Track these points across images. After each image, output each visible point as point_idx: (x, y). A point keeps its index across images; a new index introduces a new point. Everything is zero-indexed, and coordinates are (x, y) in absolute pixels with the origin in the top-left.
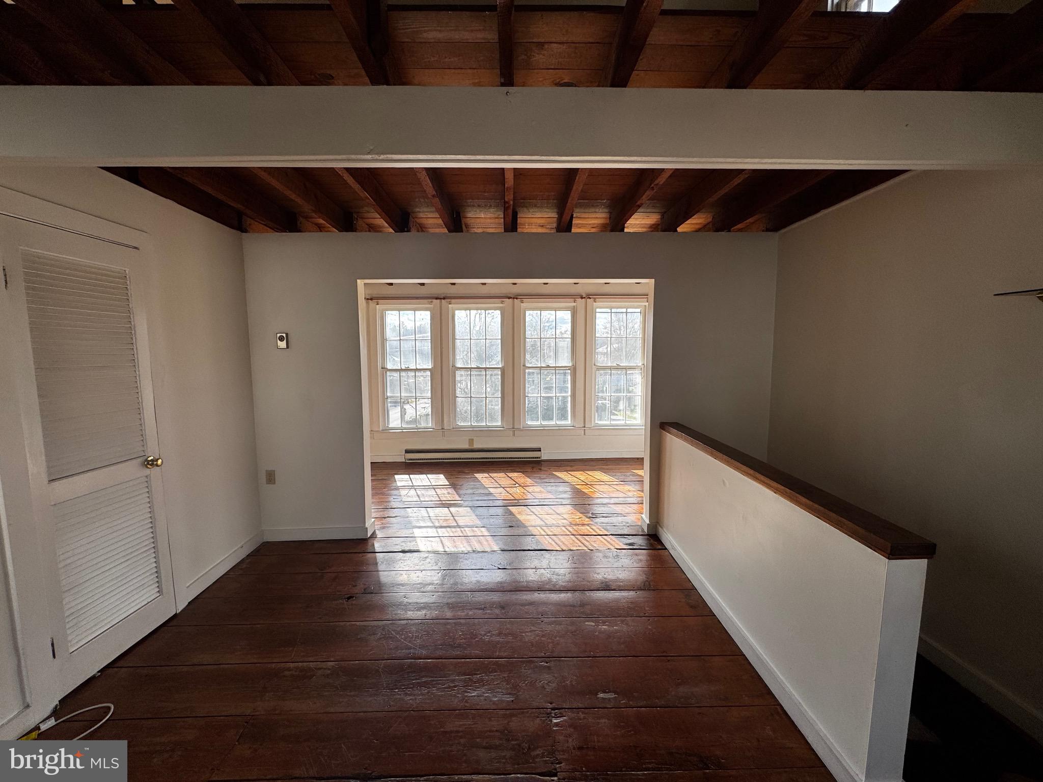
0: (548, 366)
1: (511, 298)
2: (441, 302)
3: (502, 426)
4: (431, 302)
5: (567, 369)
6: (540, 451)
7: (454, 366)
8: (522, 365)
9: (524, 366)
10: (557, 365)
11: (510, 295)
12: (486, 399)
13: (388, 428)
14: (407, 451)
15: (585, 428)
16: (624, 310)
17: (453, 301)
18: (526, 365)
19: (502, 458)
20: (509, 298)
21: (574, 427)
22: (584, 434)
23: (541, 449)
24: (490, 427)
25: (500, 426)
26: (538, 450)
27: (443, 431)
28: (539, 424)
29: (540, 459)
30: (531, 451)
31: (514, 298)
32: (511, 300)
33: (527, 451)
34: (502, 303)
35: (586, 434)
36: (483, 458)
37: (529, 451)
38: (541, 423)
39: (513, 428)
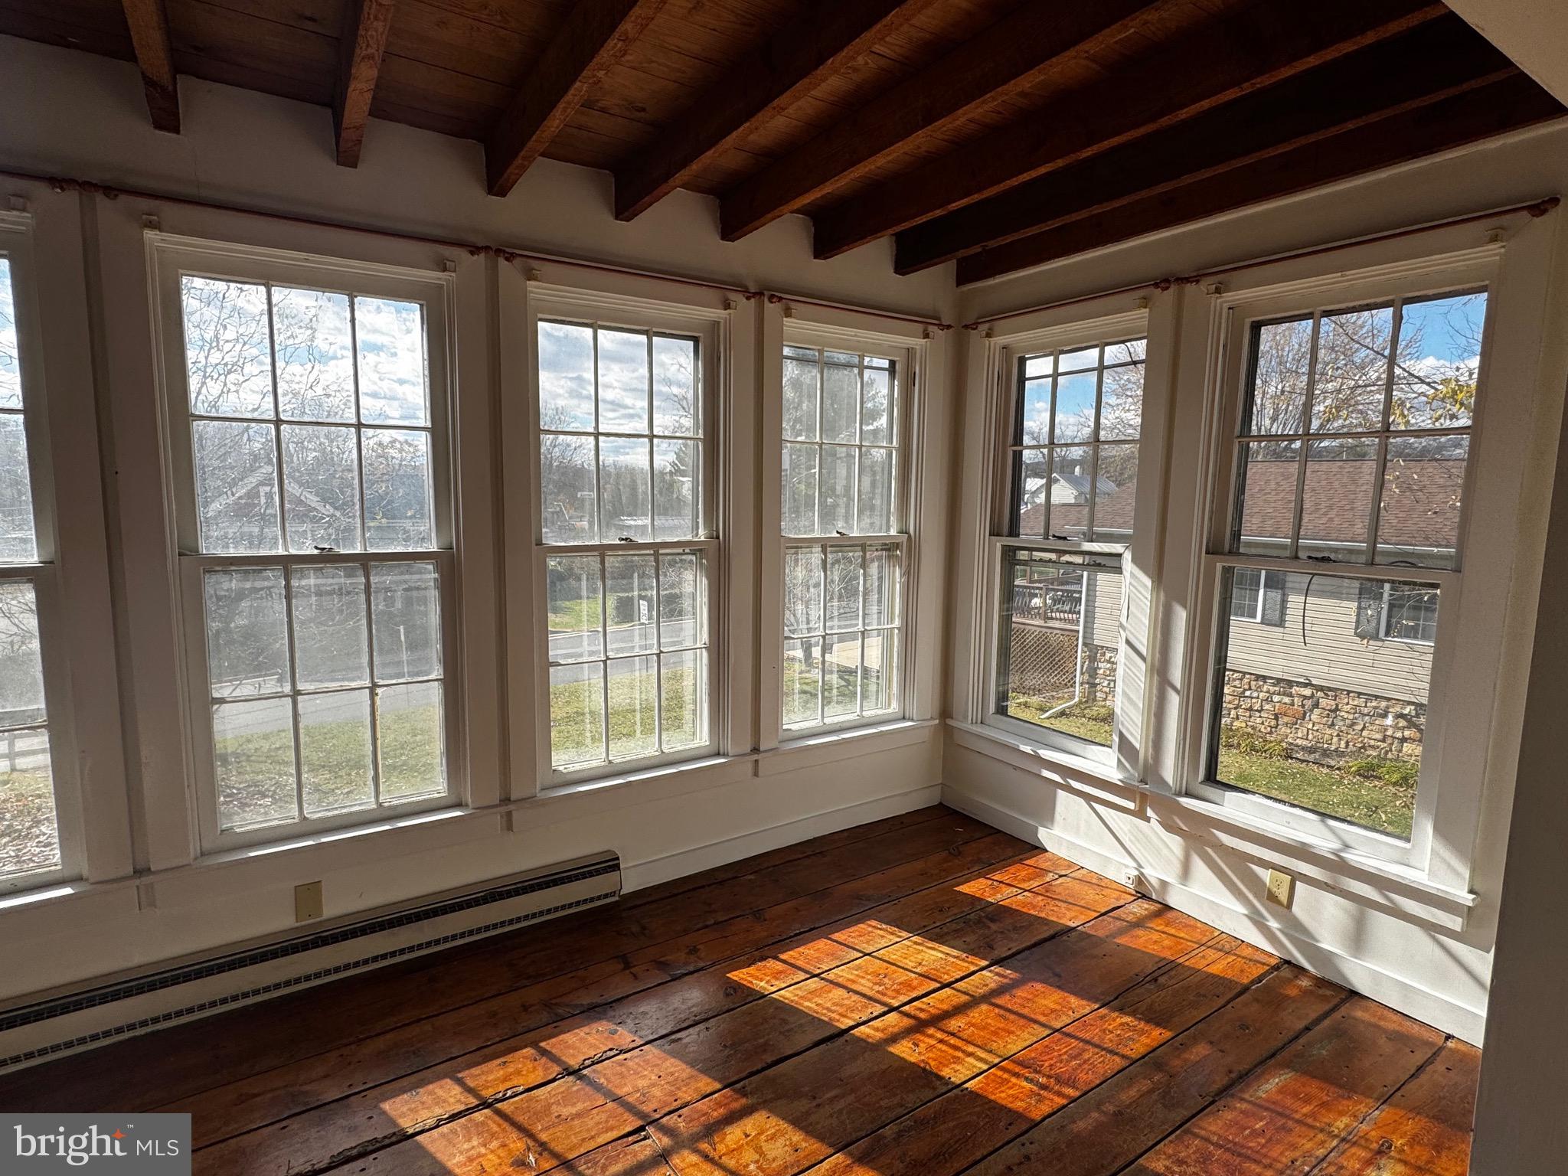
0: (629, 544)
1: (487, 248)
2: (88, 208)
4: (24, 196)
6: (616, 867)
7: (187, 551)
8: (534, 542)
9: (540, 542)
10: (662, 540)
15: (758, 757)
17: (170, 211)
18: (547, 541)
19: (462, 935)
20: (475, 250)
21: (724, 755)
22: (756, 774)
23: (618, 858)
24: (400, 811)
25: (443, 803)
26: (610, 864)
27: (146, 880)
28: (603, 764)
29: (616, 898)
30: (584, 876)
31: (499, 252)
32: (481, 258)
33: (570, 879)
34: (445, 270)
35: (760, 774)
36: (375, 959)
37: (577, 878)
38: (610, 762)
39: (506, 800)
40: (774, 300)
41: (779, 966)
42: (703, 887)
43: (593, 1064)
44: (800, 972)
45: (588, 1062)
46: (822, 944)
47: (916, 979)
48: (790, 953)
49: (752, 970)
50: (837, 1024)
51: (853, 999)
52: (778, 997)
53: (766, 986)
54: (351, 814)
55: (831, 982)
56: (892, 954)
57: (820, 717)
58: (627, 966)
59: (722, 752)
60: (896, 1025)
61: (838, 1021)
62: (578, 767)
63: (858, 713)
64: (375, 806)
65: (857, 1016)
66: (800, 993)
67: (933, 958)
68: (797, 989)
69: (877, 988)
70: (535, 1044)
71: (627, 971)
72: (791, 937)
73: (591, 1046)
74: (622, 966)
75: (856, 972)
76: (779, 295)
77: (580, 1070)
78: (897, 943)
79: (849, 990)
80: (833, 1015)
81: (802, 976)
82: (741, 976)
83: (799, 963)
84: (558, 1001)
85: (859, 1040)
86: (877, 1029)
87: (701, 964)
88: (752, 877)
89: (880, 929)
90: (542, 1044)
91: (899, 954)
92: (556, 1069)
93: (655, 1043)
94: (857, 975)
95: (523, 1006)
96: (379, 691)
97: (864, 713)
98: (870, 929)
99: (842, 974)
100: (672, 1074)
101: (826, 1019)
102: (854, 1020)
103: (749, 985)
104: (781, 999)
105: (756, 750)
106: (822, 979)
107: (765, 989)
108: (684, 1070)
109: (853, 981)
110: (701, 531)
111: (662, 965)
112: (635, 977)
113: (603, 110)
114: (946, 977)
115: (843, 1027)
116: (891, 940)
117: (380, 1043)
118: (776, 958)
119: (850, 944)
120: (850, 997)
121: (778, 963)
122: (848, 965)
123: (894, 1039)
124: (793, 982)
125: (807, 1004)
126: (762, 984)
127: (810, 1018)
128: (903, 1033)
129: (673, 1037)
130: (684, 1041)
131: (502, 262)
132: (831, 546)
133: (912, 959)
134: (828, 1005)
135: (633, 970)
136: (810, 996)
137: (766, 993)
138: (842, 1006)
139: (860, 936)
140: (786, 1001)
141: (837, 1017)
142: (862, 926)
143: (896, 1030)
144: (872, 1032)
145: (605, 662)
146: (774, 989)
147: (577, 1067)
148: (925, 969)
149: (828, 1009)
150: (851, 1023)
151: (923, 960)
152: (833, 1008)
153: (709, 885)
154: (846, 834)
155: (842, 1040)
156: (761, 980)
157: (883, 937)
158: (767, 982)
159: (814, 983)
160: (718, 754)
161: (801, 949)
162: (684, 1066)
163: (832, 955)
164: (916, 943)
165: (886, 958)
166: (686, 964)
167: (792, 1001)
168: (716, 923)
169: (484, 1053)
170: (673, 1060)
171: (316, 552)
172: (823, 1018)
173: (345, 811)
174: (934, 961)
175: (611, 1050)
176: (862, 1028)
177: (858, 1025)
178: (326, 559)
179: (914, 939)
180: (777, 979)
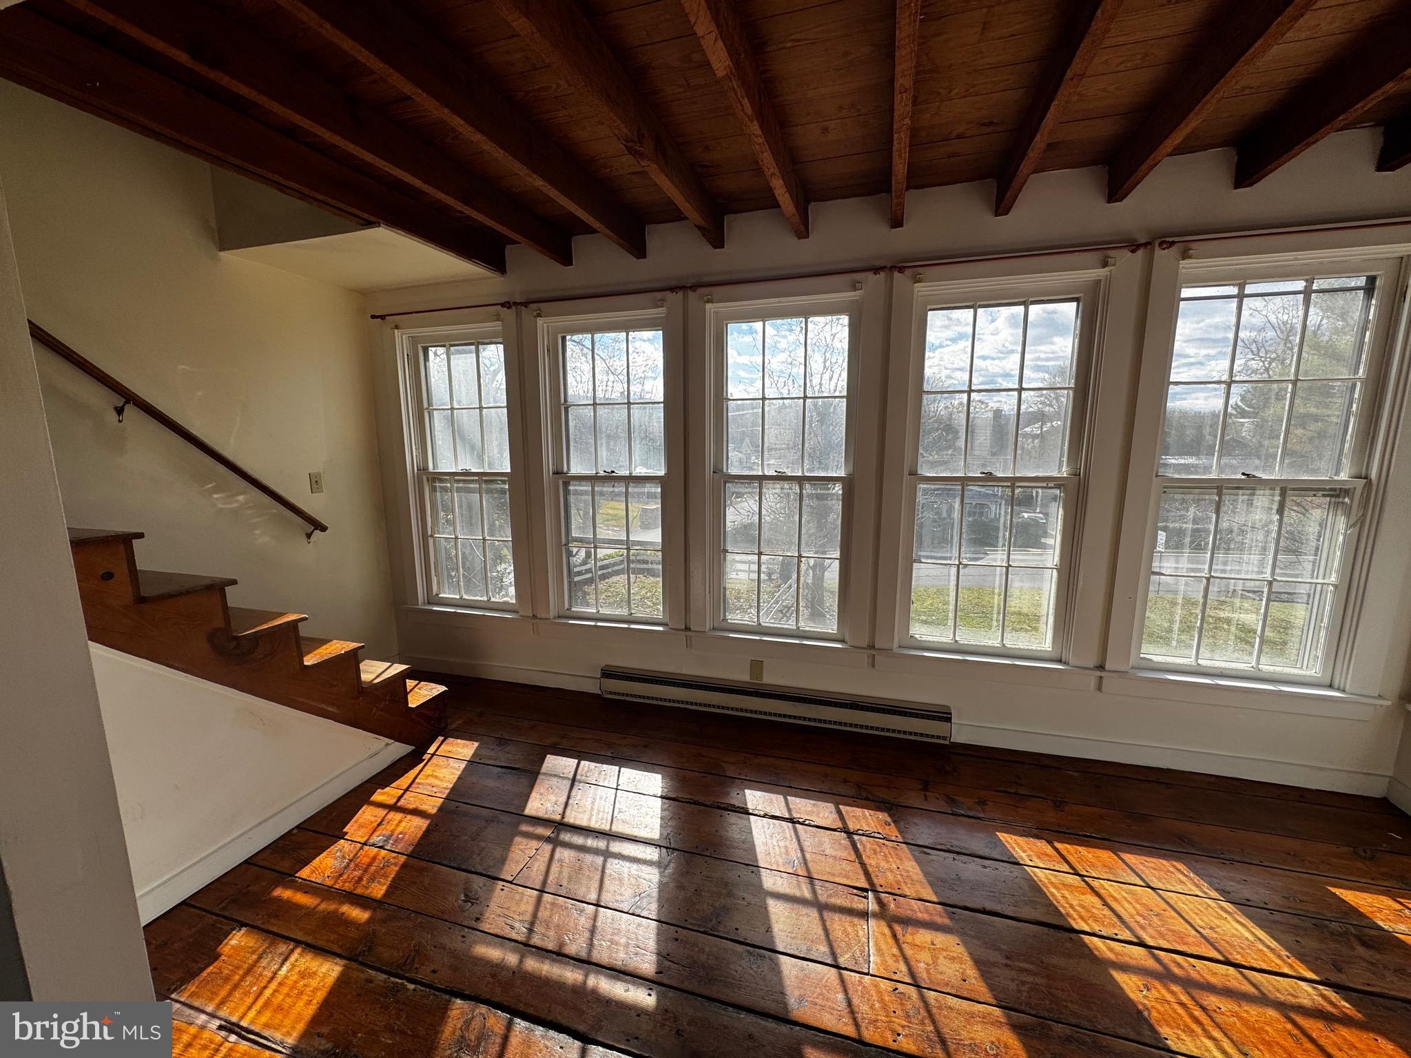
0: (989, 478)
1: (883, 268)
2: (685, 299)
3: (840, 637)
4: (662, 300)
5: (1051, 485)
6: (949, 720)
7: (718, 470)
8: (906, 472)
9: (913, 473)
10: (1018, 475)
11: (879, 263)
12: (799, 562)
13: (568, 613)
14: (608, 673)
15: (1103, 674)
16: (1300, 285)
17: (718, 291)
18: (919, 472)
19: (835, 723)
20: (876, 270)
21: (1065, 663)
22: (1099, 688)
23: (950, 714)
24: (807, 635)
25: (834, 637)
26: (945, 717)
27: (689, 633)
28: (950, 641)
29: (947, 743)
30: (923, 717)
31: (892, 268)
32: (882, 275)
33: (911, 715)
34: (855, 289)
35: (1103, 689)
36: (785, 716)
37: (917, 716)
38: (956, 641)
39: (872, 647)
40: (1165, 246)
41: (1049, 850)
42: (1023, 763)
43: (863, 835)
44: (1065, 864)
45: (860, 832)
46: (1105, 855)
47: (1195, 937)
48: (1068, 846)
49: (1021, 840)
50: (1069, 919)
51: (1103, 912)
52: (1030, 871)
53: (1025, 858)
54: (783, 628)
55: (1092, 888)
56: (1181, 903)
57: (1193, 657)
58: (925, 789)
59: (1063, 660)
60: (1136, 959)
61: (1074, 919)
62: (930, 639)
63: (1254, 664)
64: (795, 628)
65: (1097, 928)
66: (1053, 880)
67: (1235, 932)
68: (1052, 875)
69: (1139, 919)
70: (837, 805)
71: (923, 793)
72: (1078, 835)
73: (868, 825)
74: (921, 787)
75: (1125, 895)
76: (1170, 239)
77: (853, 833)
78: (1197, 896)
79: (1106, 904)
80: (1071, 912)
81: (1066, 868)
82: (1009, 839)
83: (1071, 859)
84: (866, 787)
85: (1085, 945)
86: (1111, 950)
87: (981, 815)
88: (1076, 774)
89: (1185, 875)
90: (841, 807)
91: (1191, 906)
92: (839, 824)
93: (910, 846)
94: (1124, 898)
95: (845, 779)
96: (803, 559)
97: (1260, 666)
98: (1171, 869)
99: (1108, 888)
100: (908, 871)
101: (1063, 911)
102: (1092, 929)
103: (1011, 850)
104: (1032, 874)
105: (1101, 667)
106: (1084, 881)
107: (1023, 859)
108: (917, 874)
109: (1116, 899)
110: (1064, 469)
111: (951, 801)
112: (926, 798)
113: (959, 137)
114: (1238, 957)
115: (1076, 927)
116: (1191, 890)
117: (764, 761)
118: (1050, 843)
119: (1137, 870)
120: (1103, 910)
121: (1049, 847)
122: (1120, 885)
123: (1124, 968)
124: (1053, 868)
125: (1053, 890)
126: (1023, 855)
127: (1048, 902)
128: (1139, 969)
129: (925, 850)
130: (931, 857)
131: (896, 274)
132: (1294, 489)
133: (1205, 918)
134: (1075, 903)
135: (927, 793)
136: (1061, 886)
137: (1021, 862)
138: (1088, 911)
139: (1154, 869)
140: (1035, 878)
141: (1075, 916)
142: (1164, 862)
143: (1133, 962)
144: (1104, 948)
145: (958, 566)
146: (1031, 863)
147: (852, 831)
148: (1215, 936)
149: (1072, 906)
150: (1087, 929)
151: (1218, 926)
152: (1077, 908)
153: (1029, 764)
154: (1212, 780)
155: (1067, 935)
156: (1024, 851)
157: (1182, 882)
158: (1028, 856)
159: (1073, 880)
160: (1060, 661)
161: (1080, 848)
162: (920, 872)
163: (1110, 868)
164: (1222, 908)
165: (1172, 902)
166: (969, 809)
167: (1041, 881)
168: (1016, 794)
169: (806, 793)
170: (914, 863)
171: (775, 474)
172: (1061, 909)
173: (779, 626)
174: (1234, 935)
175: (879, 833)
176: (1095, 939)
177: (1094, 935)
178: (781, 478)
179: (1223, 904)
180: (1039, 858)
